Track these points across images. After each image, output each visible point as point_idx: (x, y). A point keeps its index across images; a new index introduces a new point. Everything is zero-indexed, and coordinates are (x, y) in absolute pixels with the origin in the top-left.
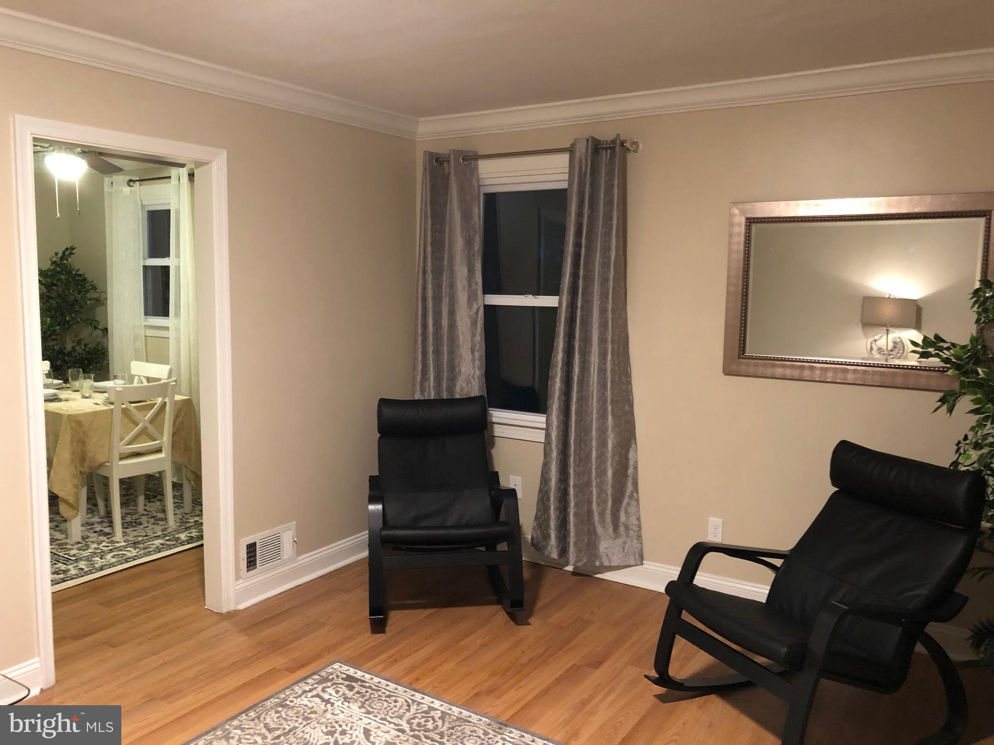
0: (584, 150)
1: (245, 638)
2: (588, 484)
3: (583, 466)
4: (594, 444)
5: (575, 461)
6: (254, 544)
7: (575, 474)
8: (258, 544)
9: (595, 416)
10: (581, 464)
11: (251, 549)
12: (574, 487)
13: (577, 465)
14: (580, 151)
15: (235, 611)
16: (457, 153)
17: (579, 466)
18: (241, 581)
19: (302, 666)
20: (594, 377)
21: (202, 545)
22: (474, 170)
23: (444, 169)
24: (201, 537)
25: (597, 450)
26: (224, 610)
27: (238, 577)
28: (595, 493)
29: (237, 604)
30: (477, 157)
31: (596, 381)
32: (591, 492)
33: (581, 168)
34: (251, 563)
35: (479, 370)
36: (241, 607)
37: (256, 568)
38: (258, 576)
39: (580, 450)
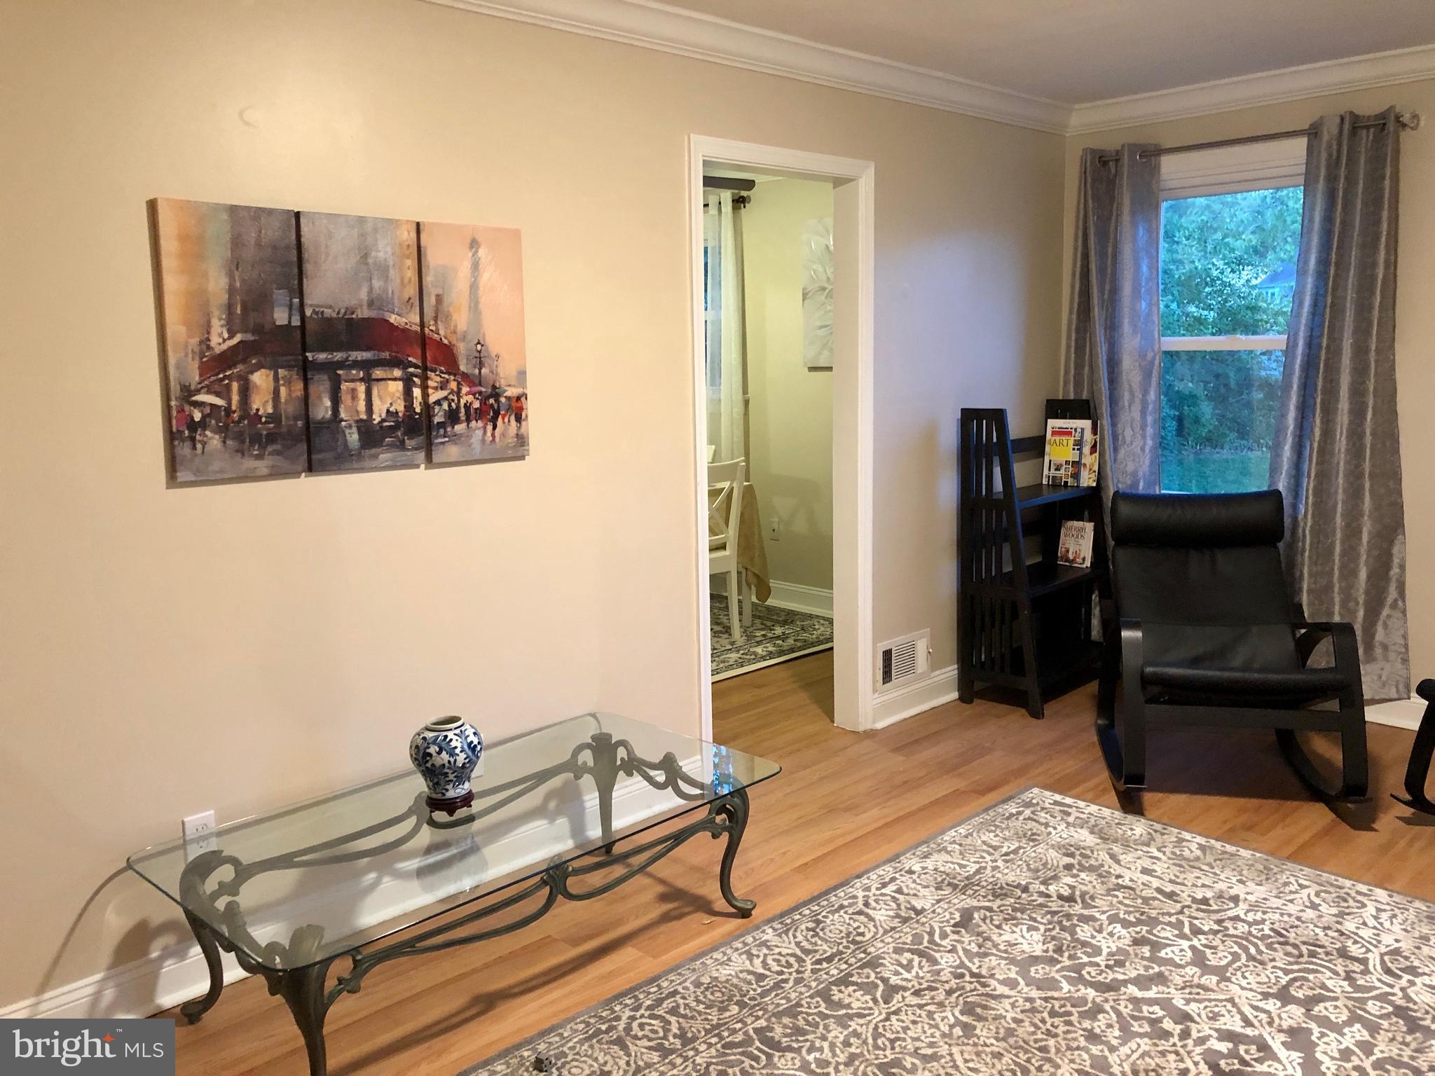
0: (1335, 131)
1: (901, 758)
2: (1329, 588)
3: (1322, 564)
4: (1339, 535)
5: (1310, 557)
6: (890, 651)
7: (1310, 575)
8: (893, 652)
9: (1340, 496)
10: (1320, 562)
11: (887, 655)
12: (1310, 591)
13: (1314, 563)
14: (1328, 132)
15: (872, 730)
16: (1133, 148)
17: (1316, 564)
18: (876, 695)
19: (991, 789)
20: (1341, 442)
21: (832, 649)
22: (1156, 169)
23: (1109, 169)
24: (830, 639)
25: (1343, 543)
26: (861, 729)
27: (875, 691)
28: (1337, 599)
29: (874, 722)
30: (1159, 151)
31: (1343, 450)
32: (1332, 599)
33: (1330, 155)
34: (887, 676)
35: (1152, 440)
36: (880, 725)
37: (891, 680)
38: (895, 691)
39: (1319, 542)
